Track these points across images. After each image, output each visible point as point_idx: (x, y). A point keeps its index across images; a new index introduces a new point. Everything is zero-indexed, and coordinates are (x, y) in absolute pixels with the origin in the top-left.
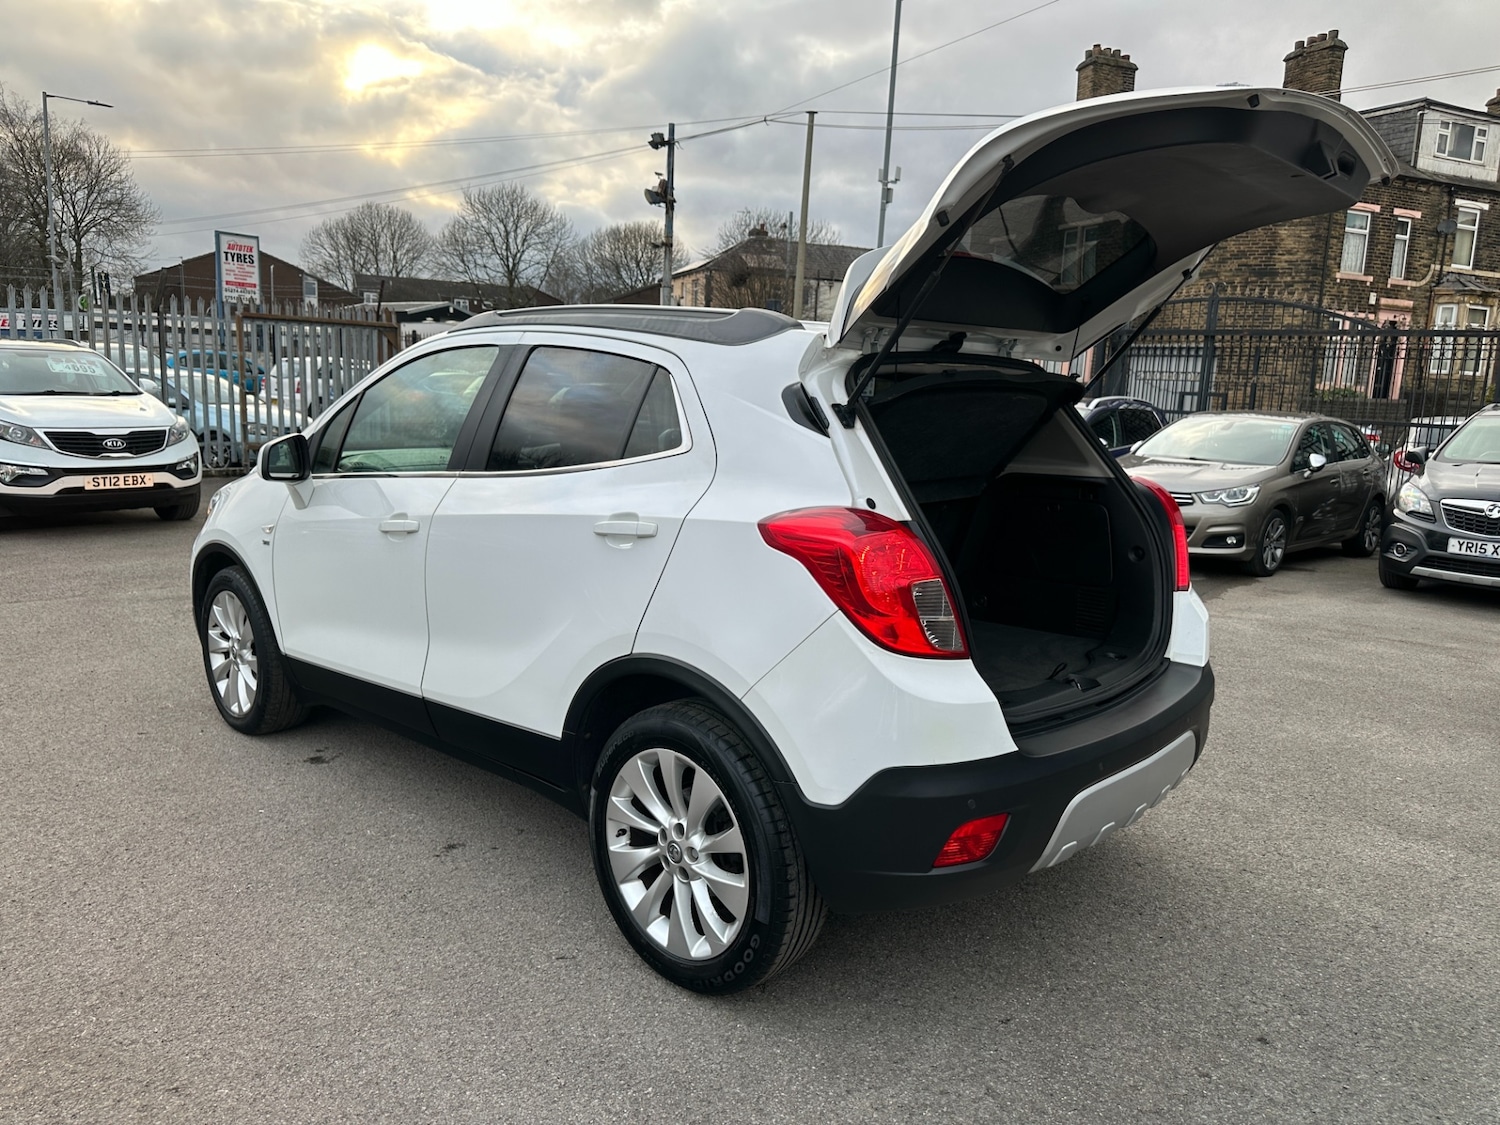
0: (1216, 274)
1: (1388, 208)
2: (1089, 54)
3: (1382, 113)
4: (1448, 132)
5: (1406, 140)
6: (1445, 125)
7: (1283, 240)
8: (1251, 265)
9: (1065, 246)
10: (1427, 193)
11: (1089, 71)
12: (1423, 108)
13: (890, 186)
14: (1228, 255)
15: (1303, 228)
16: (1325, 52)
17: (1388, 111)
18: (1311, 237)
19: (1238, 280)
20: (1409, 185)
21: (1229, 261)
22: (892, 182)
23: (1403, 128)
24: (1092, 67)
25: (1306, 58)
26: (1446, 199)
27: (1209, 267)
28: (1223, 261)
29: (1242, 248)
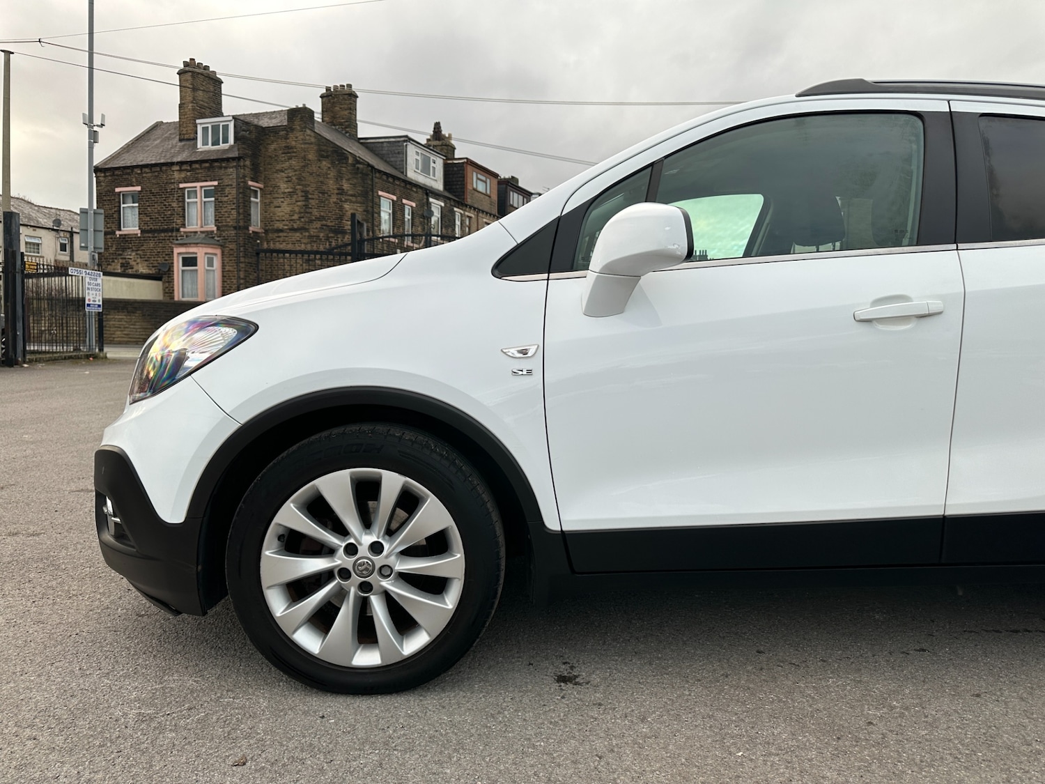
0: (306, 230)
1: (400, 199)
2: (186, 64)
3: (383, 140)
4: (419, 158)
5: (399, 159)
6: (417, 153)
7: (347, 211)
8: (329, 226)
9: (187, 200)
10: (417, 192)
11: (188, 76)
12: (405, 141)
13: (95, 128)
14: (314, 218)
15: (359, 205)
16: (346, 97)
17: (387, 140)
18: (364, 211)
19: (322, 235)
20: (408, 186)
21: (315, 222)
22: (97, 126)
23: (396, 151)
24: (190, 74)
25: (334, 98)
26: (425, 197)
27: (301, 225)
28: (311, 221)
29: (322, 214)
